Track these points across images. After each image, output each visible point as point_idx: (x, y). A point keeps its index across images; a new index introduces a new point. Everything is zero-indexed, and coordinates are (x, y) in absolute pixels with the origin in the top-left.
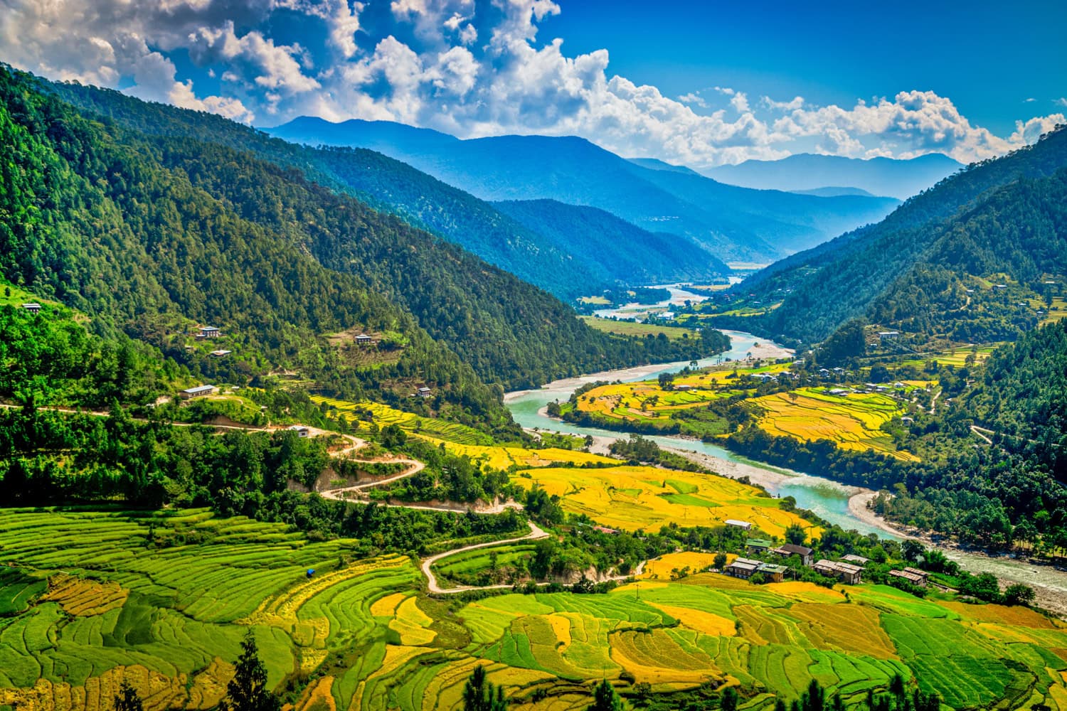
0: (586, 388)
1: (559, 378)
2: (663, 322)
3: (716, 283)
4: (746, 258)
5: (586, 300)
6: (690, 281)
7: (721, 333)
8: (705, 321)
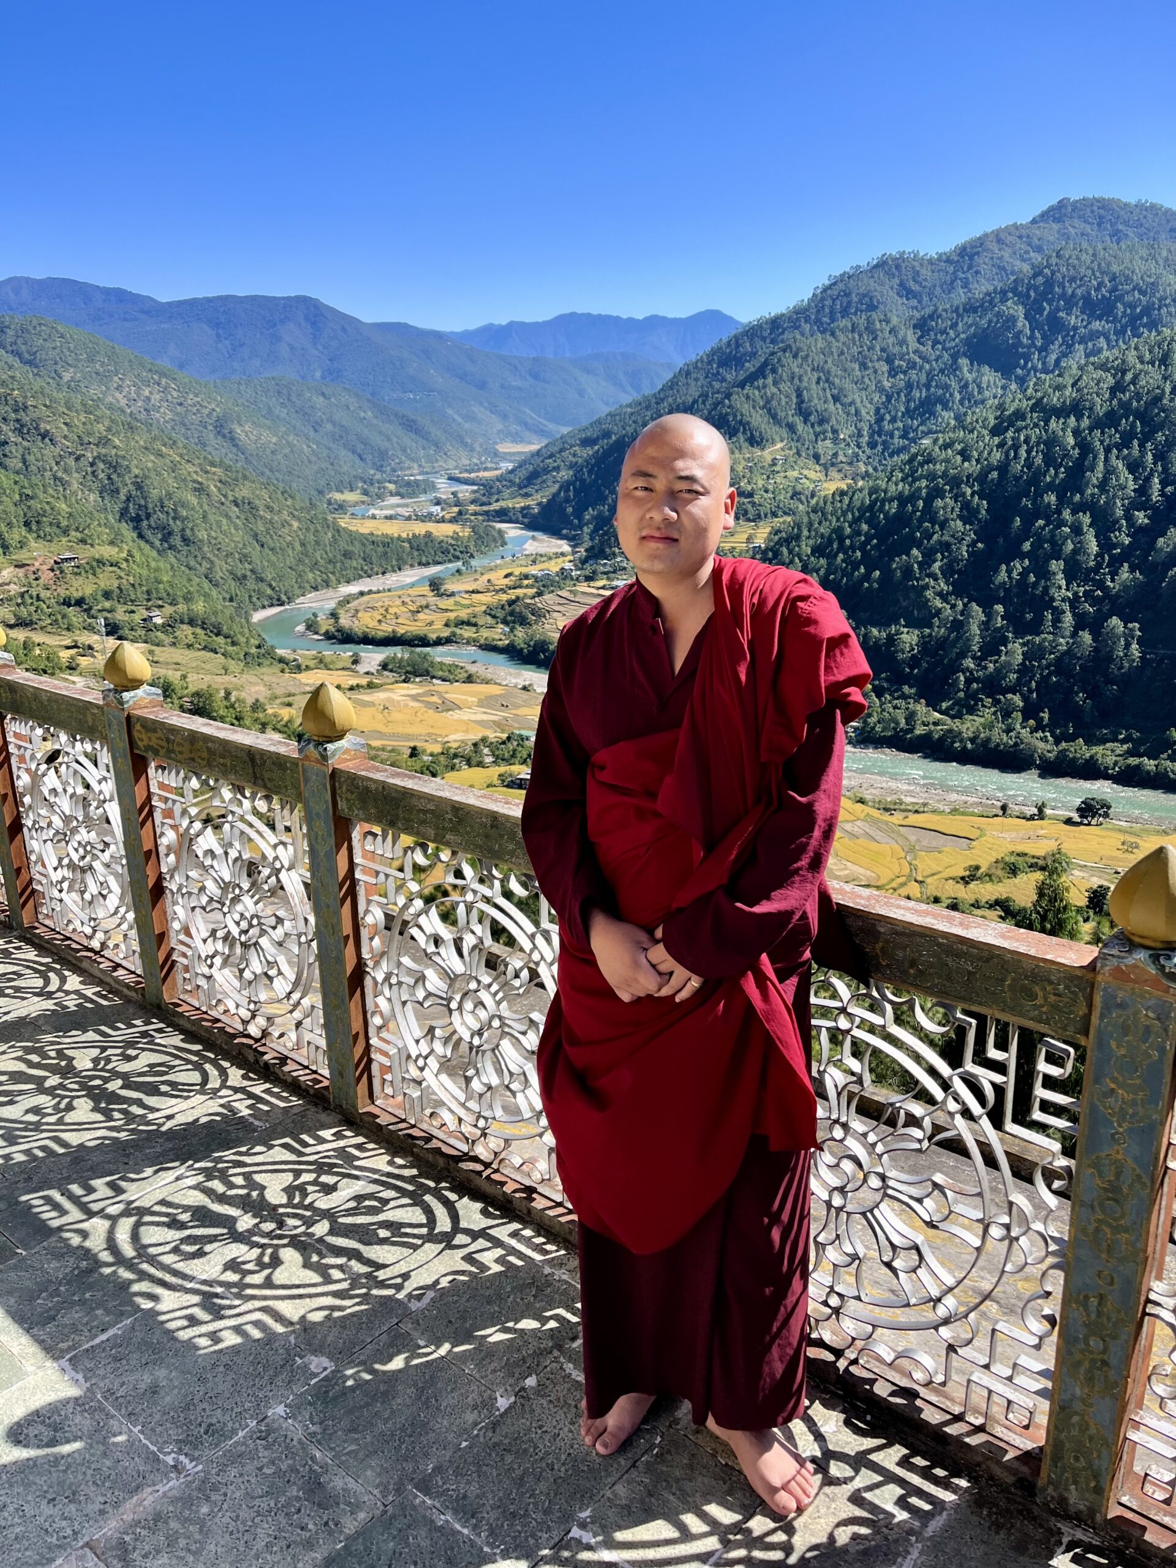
0: (347, 600)
1: (315, 588)
2: (429, 518)
3: (486, 469)
4: (517, 438)
5: (338, 496)
6: (456, 468)
7: (493, 528)
8: (475, 514)
